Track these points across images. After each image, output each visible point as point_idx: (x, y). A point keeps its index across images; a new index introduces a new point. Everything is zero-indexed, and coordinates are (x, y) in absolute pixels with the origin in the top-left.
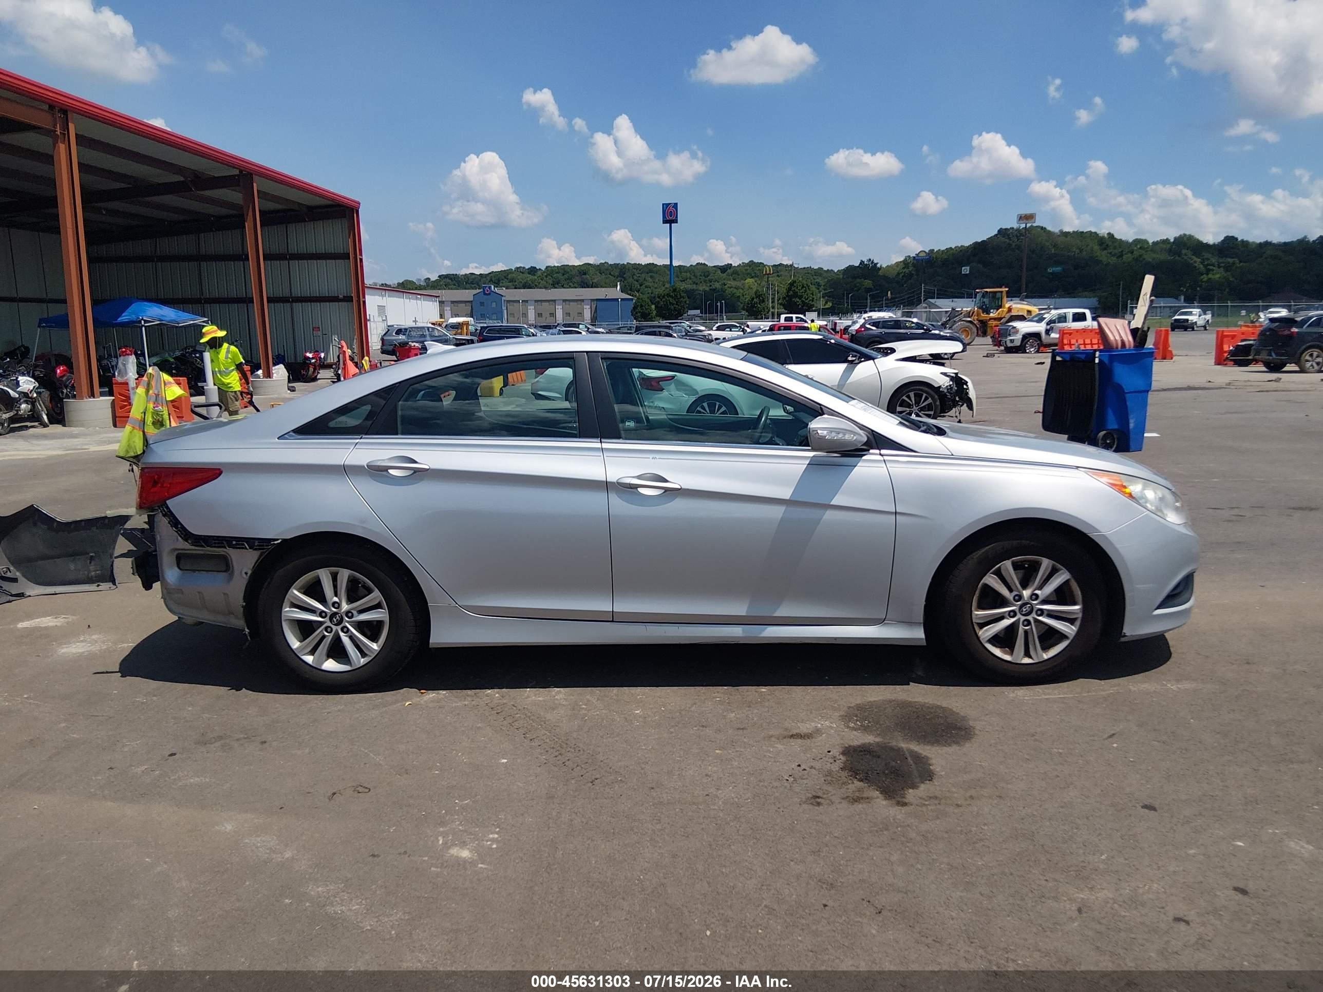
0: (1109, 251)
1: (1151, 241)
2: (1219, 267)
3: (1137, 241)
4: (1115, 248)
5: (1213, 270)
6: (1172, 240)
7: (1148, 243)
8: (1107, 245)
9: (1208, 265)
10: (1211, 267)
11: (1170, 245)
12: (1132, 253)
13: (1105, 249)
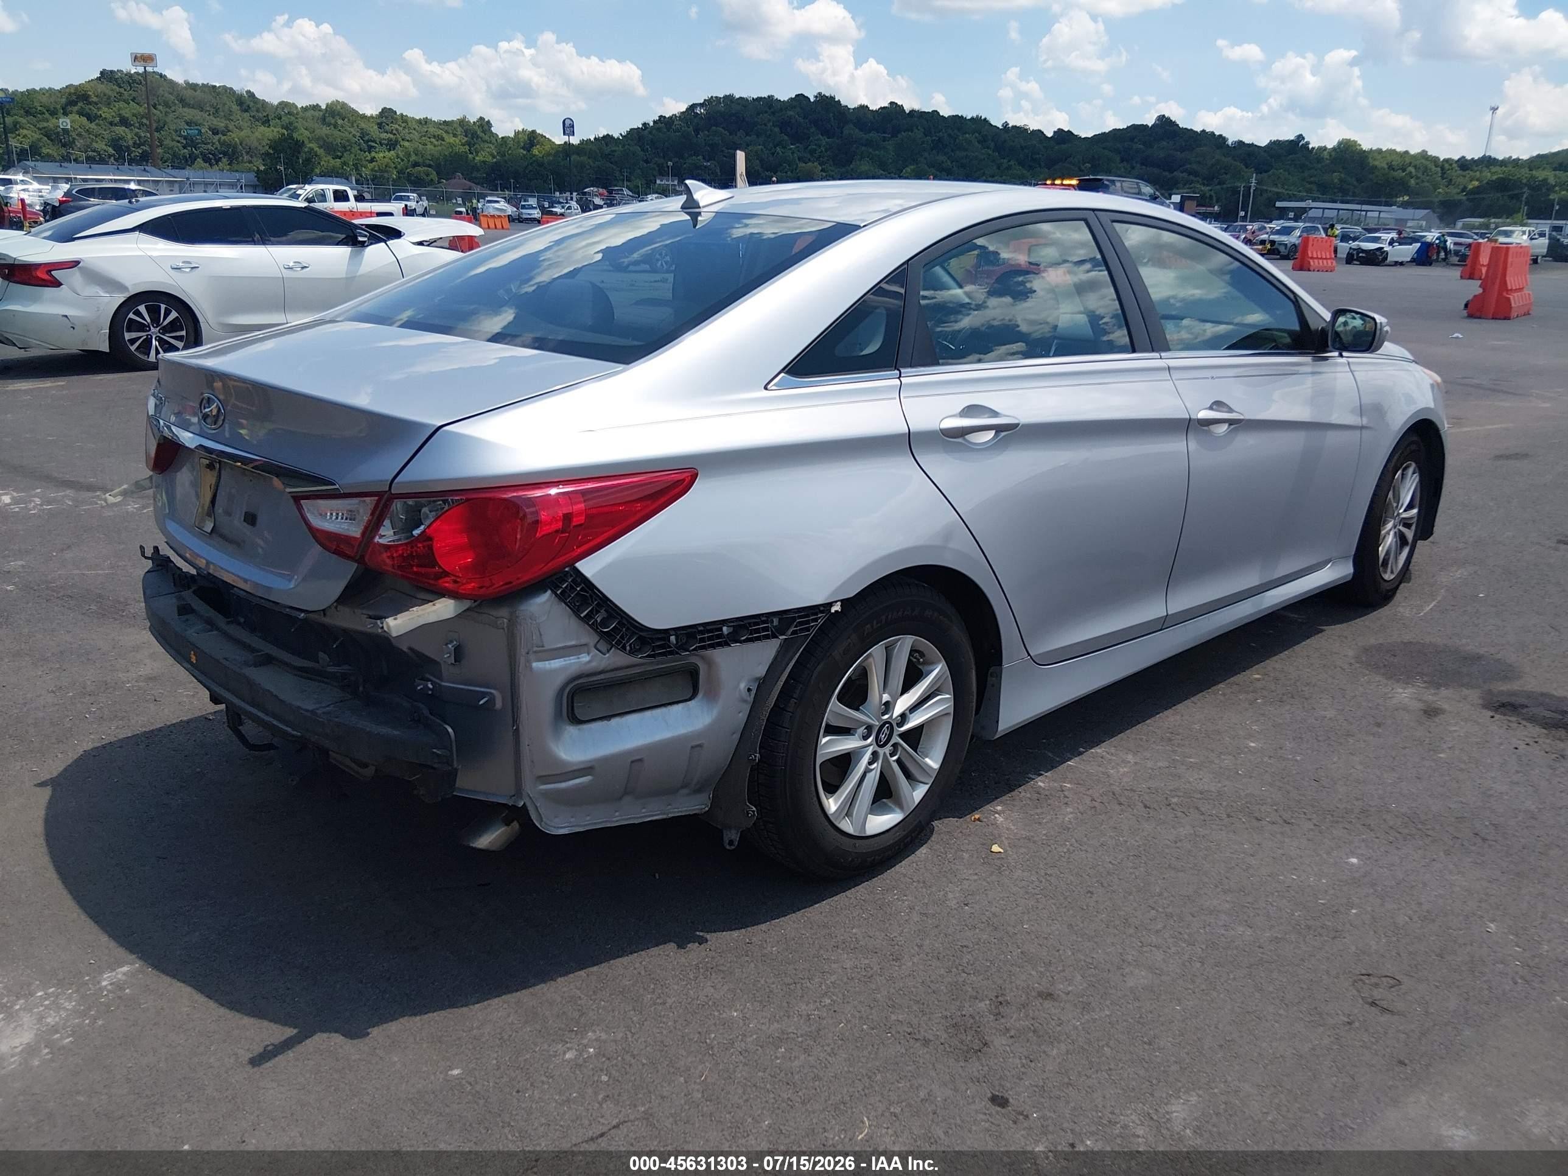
0: (252, 114)
1: (299, 106)
2: (381, 145)
3: (283, 105)
4: (258, 111)
5: (375, 147)
6: (324, 107)
7: (296, 107)
8: (248, 106)
9: (368, 141)
10: (373, 144)
11: (321, 113)
12: (280, 118)
13: (246, 111)
